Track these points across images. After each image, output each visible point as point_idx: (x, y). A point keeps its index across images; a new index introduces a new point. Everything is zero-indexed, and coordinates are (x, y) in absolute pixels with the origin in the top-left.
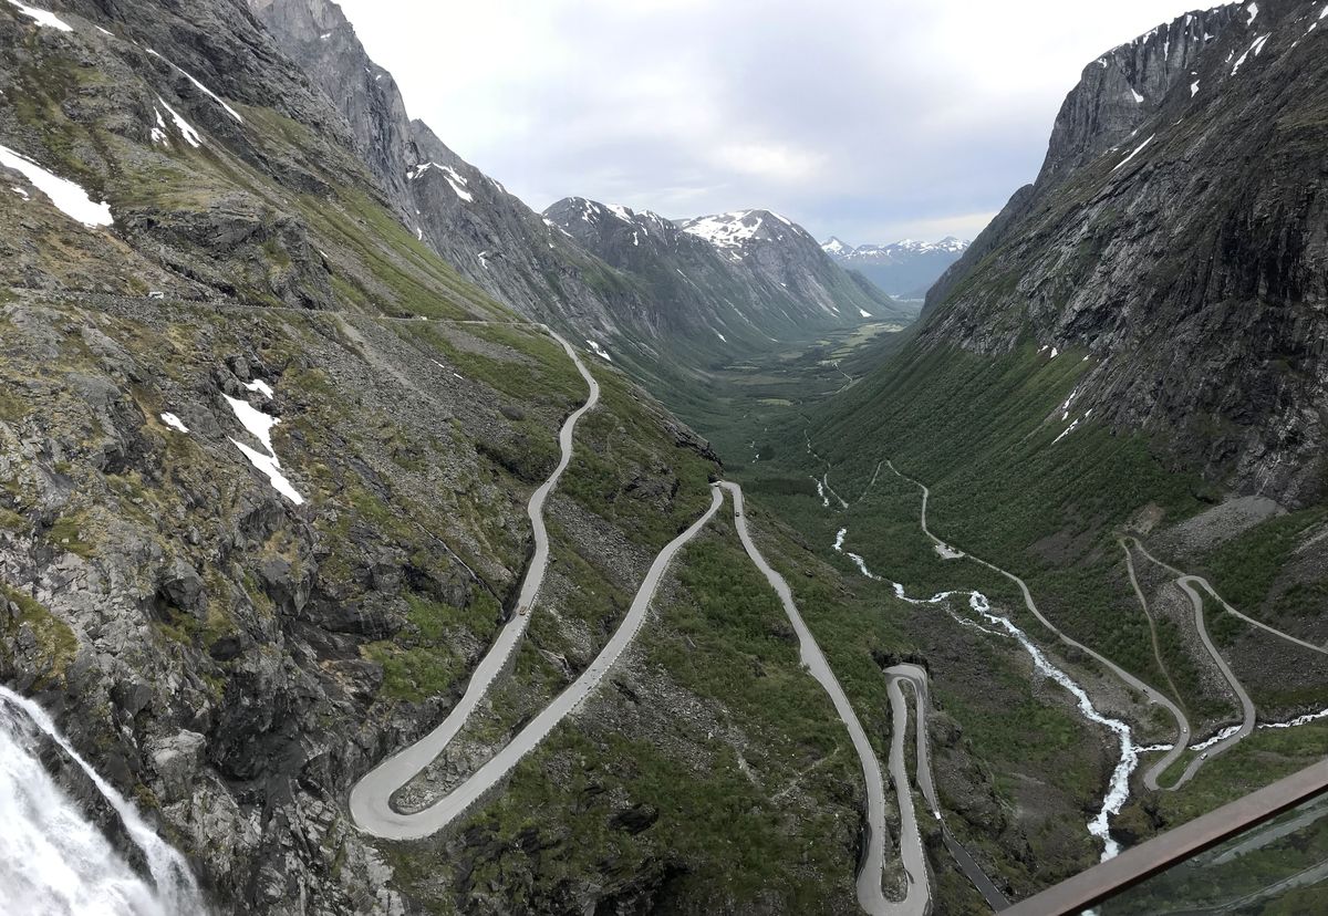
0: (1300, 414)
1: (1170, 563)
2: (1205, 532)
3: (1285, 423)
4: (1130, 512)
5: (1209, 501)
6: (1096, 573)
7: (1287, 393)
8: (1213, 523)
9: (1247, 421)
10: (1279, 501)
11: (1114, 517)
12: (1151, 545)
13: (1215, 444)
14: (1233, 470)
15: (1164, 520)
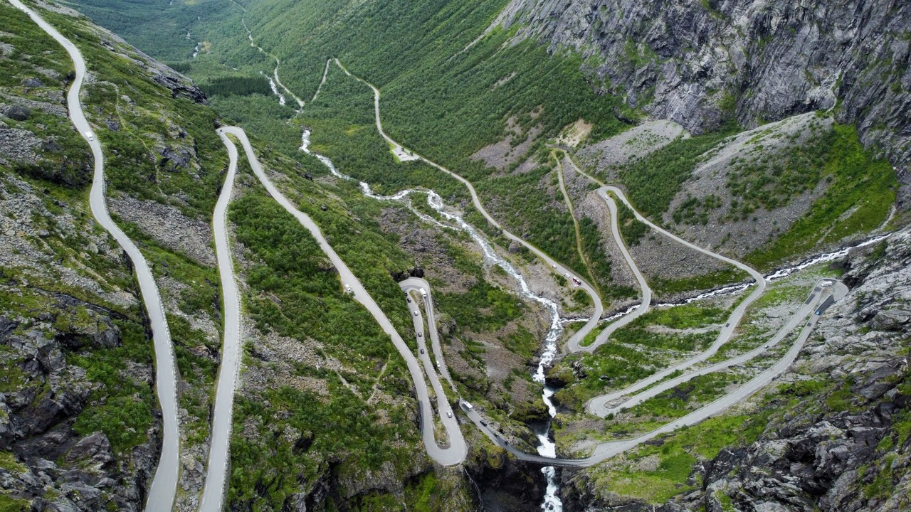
0: (713, 53)
1: (593, 175)
2: (623, 150)
3: (700, 59)
4: (561, 128)
5: (629, 122)
6: (532, 180)
7: (705, 31)
8: (630, 142)
9: (667, 53)
10: (685, 126)
11: (548, 130)
12: (578, 158)
13: (638, 72)
14: (651, 96)
15: (589, 136)
